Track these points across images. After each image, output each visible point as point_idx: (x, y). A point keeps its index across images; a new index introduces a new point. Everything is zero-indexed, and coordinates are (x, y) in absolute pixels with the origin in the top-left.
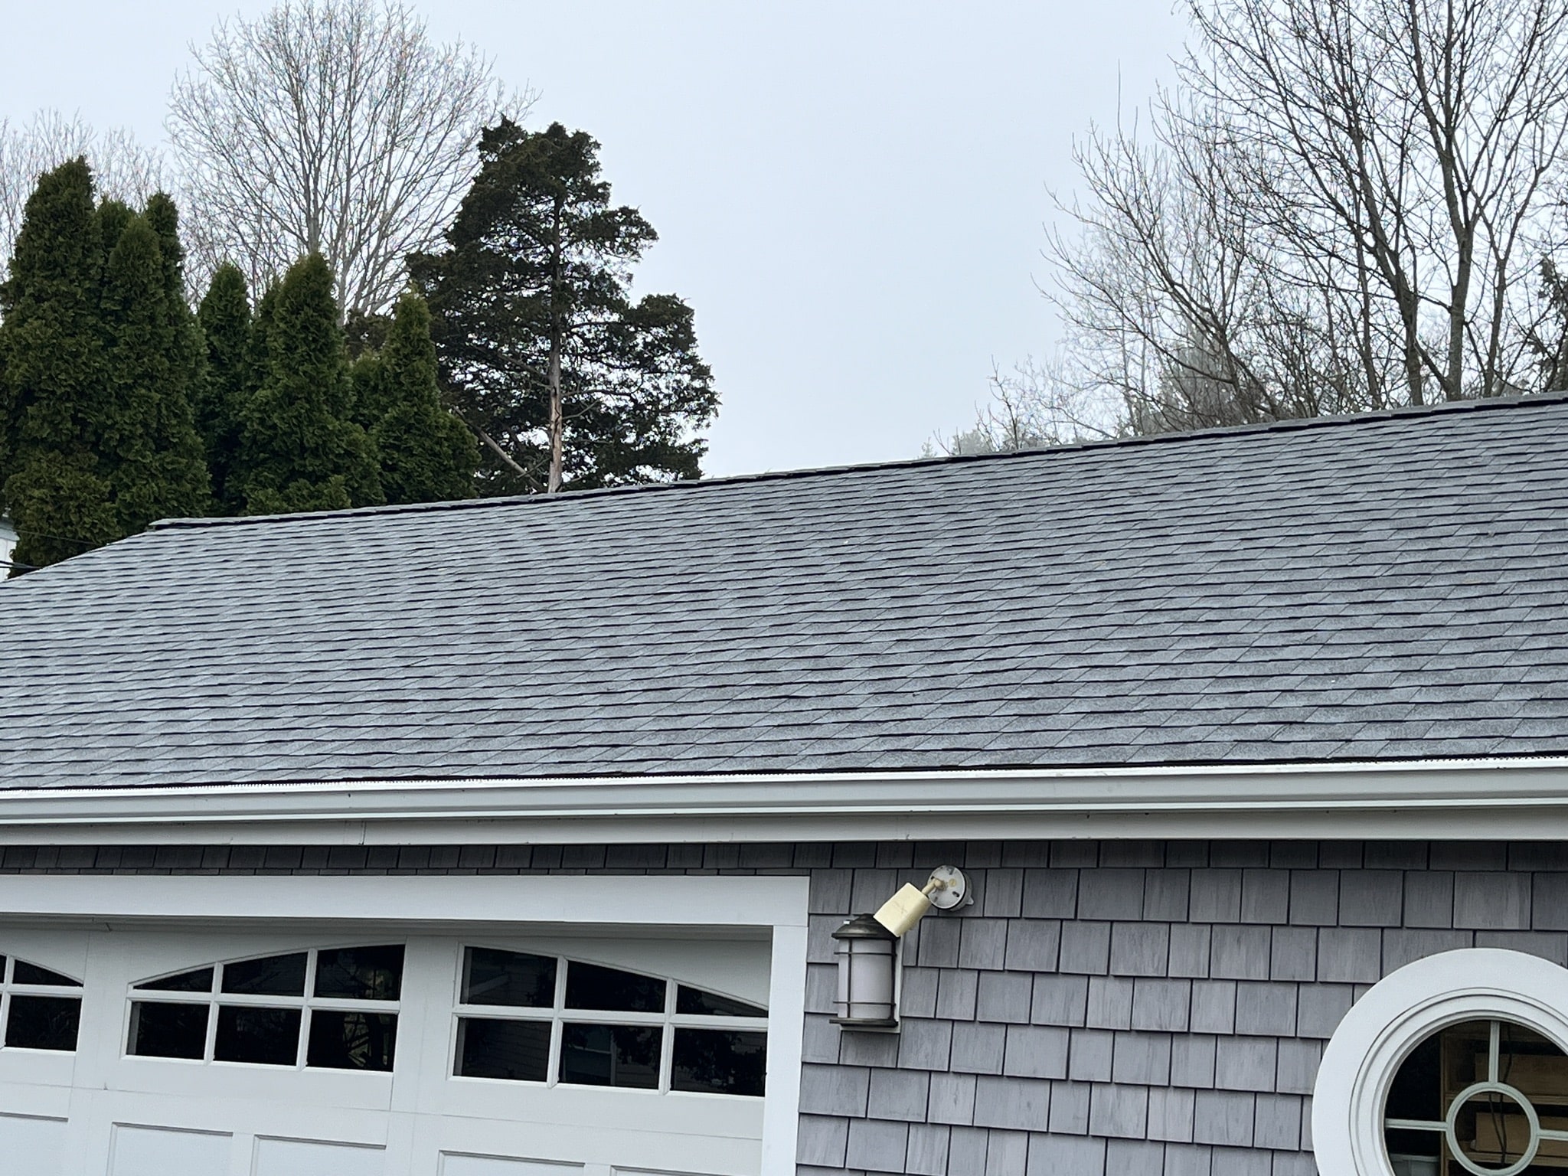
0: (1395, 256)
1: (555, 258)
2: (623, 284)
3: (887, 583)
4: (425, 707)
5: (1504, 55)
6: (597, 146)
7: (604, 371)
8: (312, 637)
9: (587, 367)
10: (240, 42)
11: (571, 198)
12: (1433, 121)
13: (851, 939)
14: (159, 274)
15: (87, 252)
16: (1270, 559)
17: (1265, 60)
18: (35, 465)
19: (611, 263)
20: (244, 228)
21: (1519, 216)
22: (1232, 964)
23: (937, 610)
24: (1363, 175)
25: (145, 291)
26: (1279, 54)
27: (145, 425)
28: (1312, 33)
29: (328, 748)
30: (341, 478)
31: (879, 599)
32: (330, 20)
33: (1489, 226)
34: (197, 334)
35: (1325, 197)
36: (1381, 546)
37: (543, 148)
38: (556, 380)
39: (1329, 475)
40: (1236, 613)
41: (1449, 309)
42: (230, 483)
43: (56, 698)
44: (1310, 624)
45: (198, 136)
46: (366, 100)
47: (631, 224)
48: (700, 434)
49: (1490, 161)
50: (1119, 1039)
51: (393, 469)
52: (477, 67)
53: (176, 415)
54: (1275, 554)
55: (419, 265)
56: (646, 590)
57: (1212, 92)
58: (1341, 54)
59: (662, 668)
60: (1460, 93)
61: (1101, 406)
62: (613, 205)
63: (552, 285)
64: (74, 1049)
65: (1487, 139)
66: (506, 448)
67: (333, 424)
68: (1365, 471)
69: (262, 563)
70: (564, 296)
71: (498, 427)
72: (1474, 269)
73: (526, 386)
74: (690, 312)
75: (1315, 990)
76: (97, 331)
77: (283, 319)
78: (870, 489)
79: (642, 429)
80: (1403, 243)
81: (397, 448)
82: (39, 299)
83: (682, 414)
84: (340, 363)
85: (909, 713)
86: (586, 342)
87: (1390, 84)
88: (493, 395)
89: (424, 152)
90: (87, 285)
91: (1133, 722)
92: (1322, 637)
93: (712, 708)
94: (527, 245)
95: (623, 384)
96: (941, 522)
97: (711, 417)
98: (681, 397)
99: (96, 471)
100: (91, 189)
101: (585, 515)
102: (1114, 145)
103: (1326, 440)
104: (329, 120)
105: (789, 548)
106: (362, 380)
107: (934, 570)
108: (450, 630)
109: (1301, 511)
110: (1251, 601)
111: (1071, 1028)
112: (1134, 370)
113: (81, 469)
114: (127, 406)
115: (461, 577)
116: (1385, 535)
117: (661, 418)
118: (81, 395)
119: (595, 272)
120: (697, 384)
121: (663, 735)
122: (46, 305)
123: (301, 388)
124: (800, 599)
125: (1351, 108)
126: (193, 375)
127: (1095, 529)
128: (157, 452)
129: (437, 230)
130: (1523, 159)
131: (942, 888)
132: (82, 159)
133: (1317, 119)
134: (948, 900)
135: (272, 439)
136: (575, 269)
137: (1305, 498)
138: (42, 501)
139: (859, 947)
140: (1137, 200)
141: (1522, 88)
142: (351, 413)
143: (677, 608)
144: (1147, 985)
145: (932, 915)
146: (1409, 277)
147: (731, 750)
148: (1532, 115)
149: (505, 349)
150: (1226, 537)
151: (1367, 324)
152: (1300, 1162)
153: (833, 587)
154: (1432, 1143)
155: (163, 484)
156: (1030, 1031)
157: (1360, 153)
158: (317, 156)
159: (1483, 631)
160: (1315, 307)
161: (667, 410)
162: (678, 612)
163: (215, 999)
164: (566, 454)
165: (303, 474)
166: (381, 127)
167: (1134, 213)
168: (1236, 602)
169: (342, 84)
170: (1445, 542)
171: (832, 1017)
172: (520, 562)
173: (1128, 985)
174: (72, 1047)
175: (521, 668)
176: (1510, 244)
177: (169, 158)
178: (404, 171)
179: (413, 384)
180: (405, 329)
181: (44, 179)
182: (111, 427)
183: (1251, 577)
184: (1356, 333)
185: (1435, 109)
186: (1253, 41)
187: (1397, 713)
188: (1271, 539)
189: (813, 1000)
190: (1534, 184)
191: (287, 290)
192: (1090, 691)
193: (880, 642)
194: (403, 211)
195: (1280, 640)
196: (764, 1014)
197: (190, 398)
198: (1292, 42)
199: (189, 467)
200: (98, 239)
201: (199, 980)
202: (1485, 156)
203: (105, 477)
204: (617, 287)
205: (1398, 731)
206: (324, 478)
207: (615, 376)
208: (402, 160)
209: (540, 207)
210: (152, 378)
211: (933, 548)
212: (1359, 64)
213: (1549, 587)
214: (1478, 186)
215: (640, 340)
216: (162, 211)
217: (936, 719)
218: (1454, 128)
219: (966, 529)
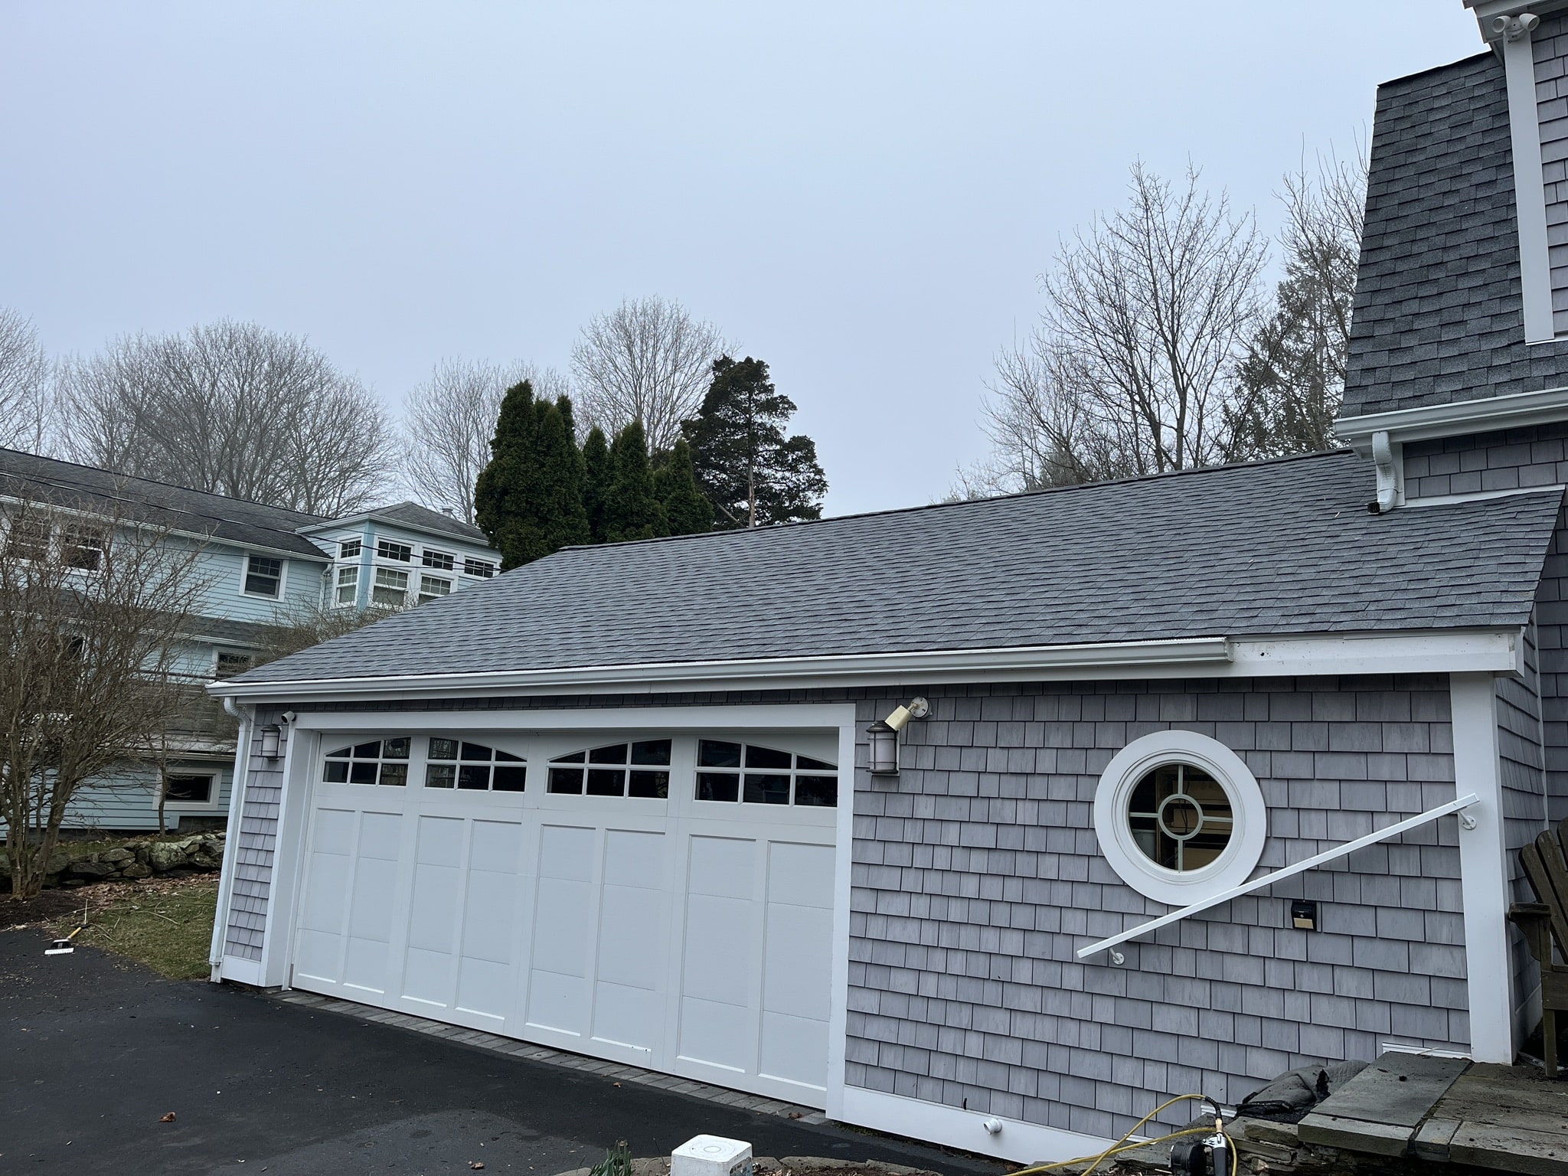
0: (1149, 405)
1: (749, 420)
2: (781, 432)
3: (895, 566)
4: (679, 629)
5: (1200, 307)
6: (768, 367)
7: (774, 473)
8: (630, 598)
9: (766, 471)
10: (603, 325)
11: (757, 392)
12: (1166, 340)
13: (875, 732)
14: (564, 433)
15: (530, 424)
16: (1076, 549)
17: (1084, 313)
18: (509, 523)
19: (777, 422)
20: (608, 412)
21: (1209, 384)
22: (1055, 740)
23: (918, 577)
24: (1133, 367)
25: (557, 441)
26: (1091, 310)
27: (559, 503)
28: (1107, 299)
29: (634, 649)
30: (650, 526)
31: (891, 573)
32: (644, 313)
33: (1195, 389)
34: (582, 461)
35: (1114, 378)
36: (1129, 541)
37: (742, 369)
38: (751, 478)
39: (1106, 508)
40: (1058, 575)
41: (1176, 430)
42: (599, 529)
43: (514, 629)
44: (1093, 579)
45: (585, 370)
46: (662, 350)
47: (785, 403)
48: (819, 501)
49: (1194, 358)
50: (1002, 777)
51: (674, 521)
52: (713, 333)
53: (573, 499)
54: (1078, 546)
55: (687, 425)
56: (783, 572)
57: (1060, 330)
58: (1122, 310)
59: (788, 608)
60: (1178, 325)
61: (1013, 482)
62: (776, 394)
63: (748, 433)
64: (523, 790)
65: (1192, 347)
66: (729, 510)
67: (646, 501)
68: (1124, 506)
69: (608, 565)
70: (754, 438)
71: (725, 500)
72: (1187, 410)
73: (738, 481)
74: (813, 443)
75: (1095, 751)
76: (536, 461)
77: (621, 452)
78: (889, 522)
79: (792, 499)
80: (1152, 398)
81: (676, 511)
82: (509, 447)
83: (811, 492)
84: (648, 472)
85: (902, 625)
86: (765, 459)
87: (1144, 323)
88: (722, 486)
89: (690, 373)
90: (531, 439)
91: (1007, 627)
92: (1099, 585)
93: (810, 626)
94: (735, 414)
95: (783, 478)
96: (922, 537)
97: (825, 493)
98: (811, 484)
99: (537, 526)
100: (531, 395)
101: (756, 539)
102: (1013, 357)
103: (1106, 492)
104: (645, 360)
105: (851, 550)
106: (659, 480)
107: (917, 559)
108: (692, 593)
109: (1092, 526)
110: (1065, 569)
111: (979, 773)
112: (1028, 465)
113: (530, 525)
114: (551, 495)
115: (699, 568)
116: (1131, 536)
117: (801, 494)
118: (530, 490)
119: (768, 426)
120: (817, 477)
121: (787, 639)
122: (512, 449)
123: (630, 484)
124: (854, 574)
125: (1127, 336)
126: (581, 479)
127: (994, 537)
128: (565, 516)
129: (696, 410)
130: (1211, 356)
131: (917, 707)
132: (527, 381)
133: (1109, 340)
134: (920, 713)
135: (618, 508)
136: (759, 425)
137: (1095, 519)
138: (513, 540)
139: (878, 736)
140: (1024, 383)
141: (1209, 322)
142: (654, 496)
143: (797, 580)
144: (1015, 751)
145: (912, 720)
146: (1156, 413)
147: (818, 645)
148: (1214, 334)
149: (727, 463)
150: (1055, 539)
151: (1137, 438)
152: (1089, 834)
153: (870, 568)
154: (1152, 824)
155: (568, 530)
156: (960, 774)
157: (1131, 357)
158: (640, 377)
159: (1175, 580)
160: (1112, 431)
161: (804, 490)
162: (798, 582)
163: (586, 766)
164: (756, 512)
165: (633, 525)
166: (670, 363)
167: (1024, 389)
168: (1059, 569)
169: (651, 343)
170: (1160, 538)
171: (867, 769)
172: (726, 561)
173: (1006, 751)
174: (522, 790)
175: (724, 610)
176: (1205, 397)
177: (572, 380)
178: (681, 382)
179: (682, 481)
180: (678, 456)
181: (510, 391)
182: (543, 505)
183: (1066, 558)
184: (1132, 443)
185: (1166, 334)
186: (1078, 305)
187: (1132, 619)
188: (1077, 539)
189: (859, 760)
190: (1216, 368)
191: (623, 438)
192: (986, 613)
193: (889, 594)
194: (681, 401)
195: (1079, 587)
196: (836, 768)
197: (580, 491)
198: (1097, 304)
199: (580, 522)
200: (535, 418)
201: (579, 758)
202: (1191, 355)
203: (541, 528)
204: (778, 433)
205: (1132, 628)
206: (642, 526)
207: (779, 475)
208: (679, 378)
209: (742, 397)
210: (562, 482)
211: (917, 549)
212: (1130, 314)
213: (1208, 558)
214: (1189, 370)
215: (790, 458)
216: (565, 404)
217: (914, 628)
218: (1176, 343)
219: (934, 539)
